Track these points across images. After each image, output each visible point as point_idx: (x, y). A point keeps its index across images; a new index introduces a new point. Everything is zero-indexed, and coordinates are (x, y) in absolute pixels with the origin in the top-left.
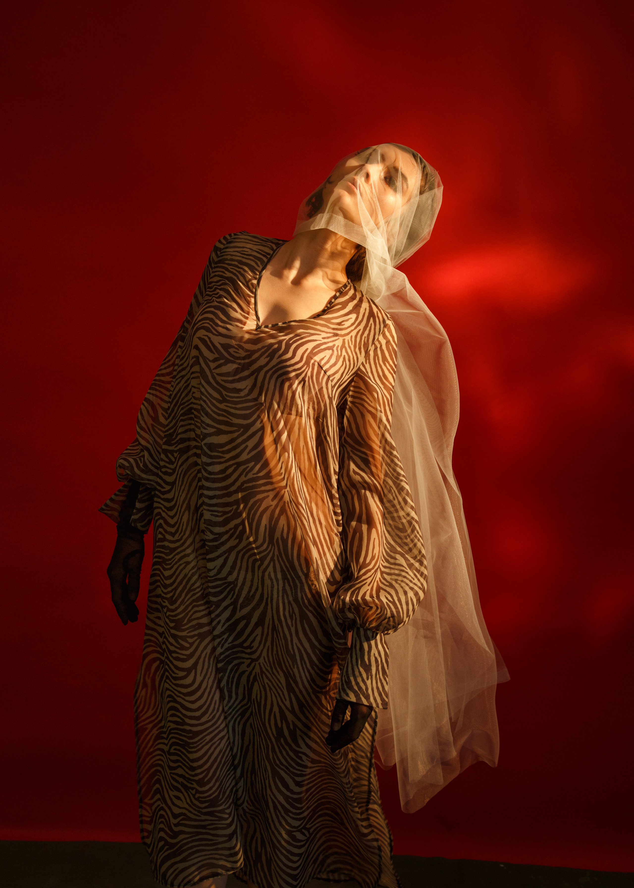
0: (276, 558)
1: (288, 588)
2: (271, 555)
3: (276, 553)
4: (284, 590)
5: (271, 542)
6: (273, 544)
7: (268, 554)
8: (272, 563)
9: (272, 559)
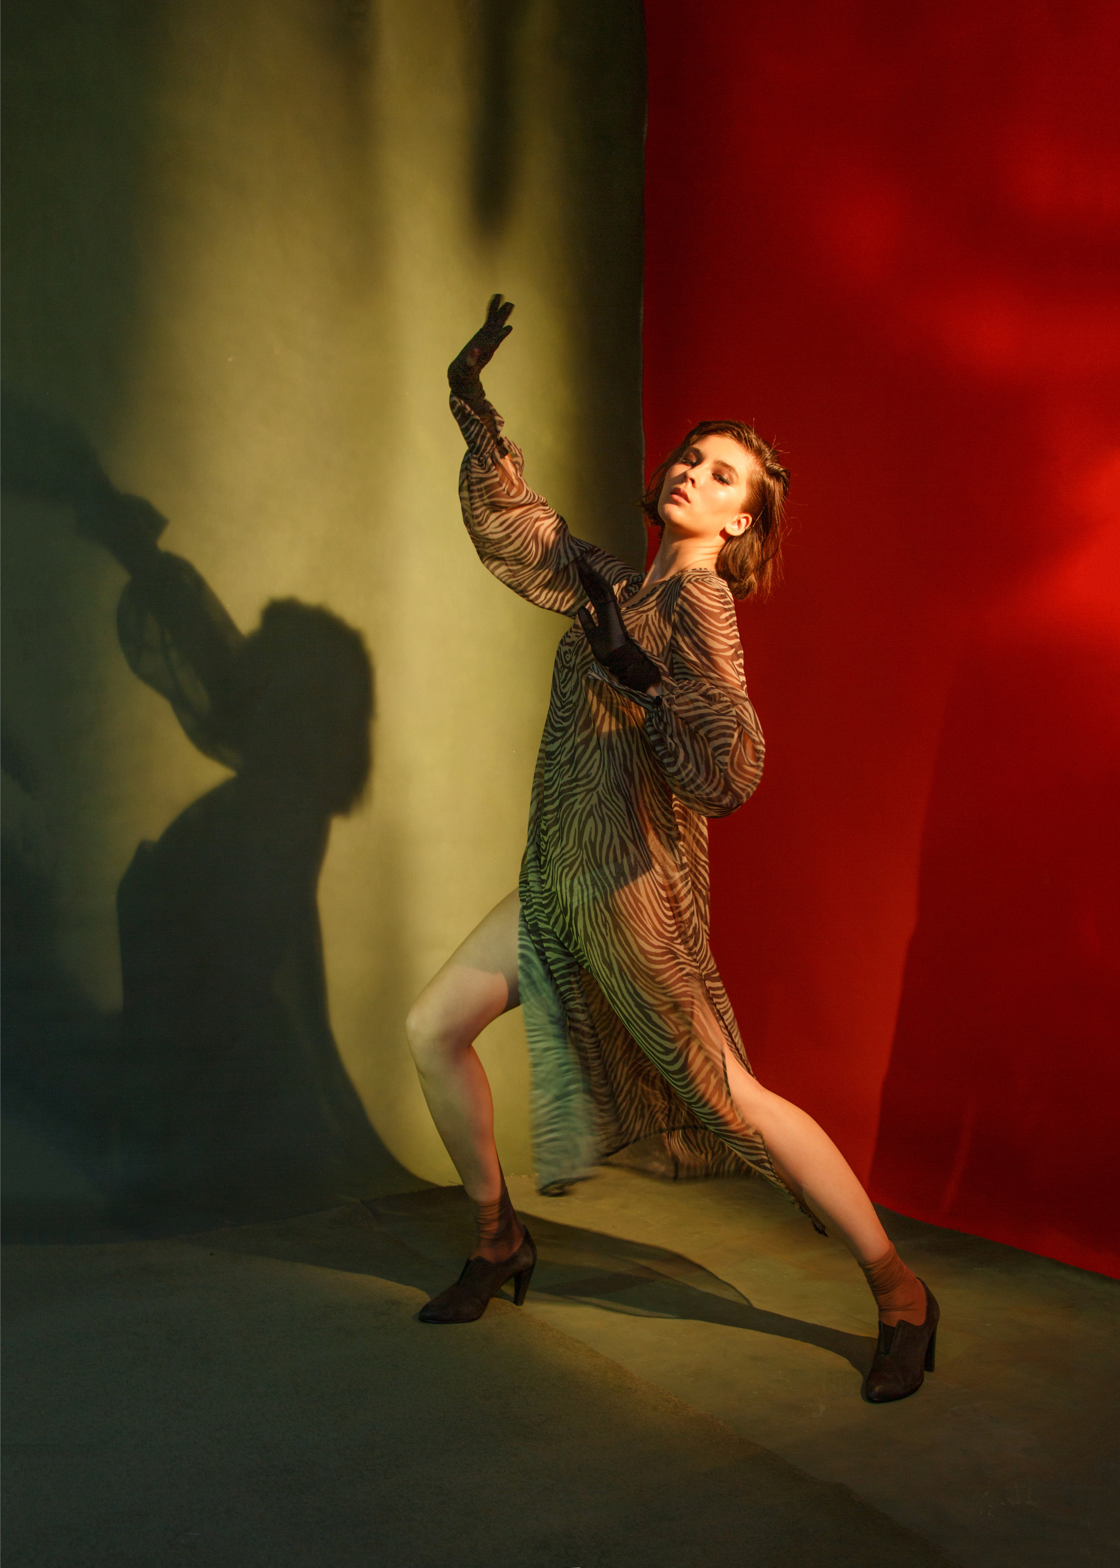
0: (584, 863)
1: (597, 894)
2: (579, 860)
3: (585, 857)
4: (595, 898)
5: (580, 846)
6: (582, 849)
7: (576, 859)
8: (581, 868)
9: (581, 864)
